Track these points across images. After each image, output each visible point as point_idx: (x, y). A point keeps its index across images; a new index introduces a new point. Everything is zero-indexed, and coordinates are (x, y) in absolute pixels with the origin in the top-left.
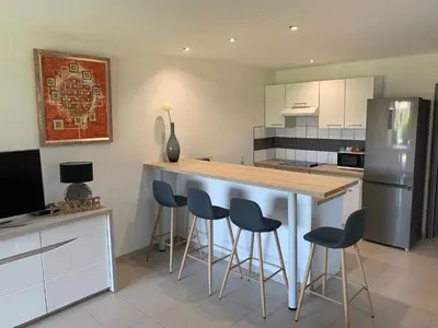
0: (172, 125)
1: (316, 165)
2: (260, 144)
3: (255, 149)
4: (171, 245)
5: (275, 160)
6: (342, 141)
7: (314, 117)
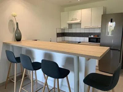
0: (17, 24)
1: (80, 42)
2: (59, 35)
3: (57, 37)
4: (15, 82)
5: (64, 41)
6: (89, 33)
7: (79, 24)
